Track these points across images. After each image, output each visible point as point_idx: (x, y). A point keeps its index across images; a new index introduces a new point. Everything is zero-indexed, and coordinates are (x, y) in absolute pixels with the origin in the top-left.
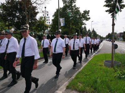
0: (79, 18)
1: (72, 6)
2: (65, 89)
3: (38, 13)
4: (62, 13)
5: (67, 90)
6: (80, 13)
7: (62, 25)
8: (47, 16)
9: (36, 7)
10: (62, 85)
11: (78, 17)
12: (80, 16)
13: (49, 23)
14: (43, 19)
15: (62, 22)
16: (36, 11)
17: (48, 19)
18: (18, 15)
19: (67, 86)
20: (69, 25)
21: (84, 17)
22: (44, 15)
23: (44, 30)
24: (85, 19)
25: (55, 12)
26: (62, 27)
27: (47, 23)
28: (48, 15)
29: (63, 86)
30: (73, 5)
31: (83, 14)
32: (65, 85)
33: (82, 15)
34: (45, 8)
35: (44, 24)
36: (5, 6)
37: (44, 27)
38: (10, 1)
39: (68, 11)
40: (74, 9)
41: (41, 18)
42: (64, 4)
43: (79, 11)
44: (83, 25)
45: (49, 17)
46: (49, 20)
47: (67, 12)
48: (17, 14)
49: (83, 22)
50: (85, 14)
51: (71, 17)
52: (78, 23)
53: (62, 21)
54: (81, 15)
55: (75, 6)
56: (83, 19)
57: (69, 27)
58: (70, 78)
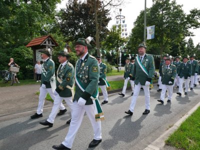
0: (181, 24)
1: (168, 4)
2: (164, 144)
3: (110, 19)
4: (149, 17)
5: (168, 147)
6: (184, 15)
7: (149, 37)
8: (122, 23)
9: (107, 11)
10: (157, 138)
11: (179, 22)
12: (182, 20)
13: (126, 35)
14: (117, 28)
15: (150, 33)
16: (108, 17)
17: (124, 28)
18: (82, 25)
19: (166, 140)
20: (162, 38)
21: (191, 22)
22: (117, 22)
23: (118, 47)
24: (193, 26)
25: (138, 17)
26: (148, 41)
27: (123, 35)
28: (124, 22)
29: (159, 139)
30: (170, 2)
31: (190, 15)
32: (163, 138)
33: (188, 18)
34: (121, 10)
35: (118, 37)
36: (65, 13)
37: (117, 42)
38: (71, 6)
39: (161, 13)
40: (172, 8)
41: (114, 28)
42: (153, 1)
43: (182, 11)
44: (189, 35)
45: (126, 26)
46: (126, 30)
47: (159, 15)
48: (80, 24)
49: (187, 31)
50: (193, 16)
51: (166, 23)
52: (178, 33)
53: (150, 30)
54: (186, 19)
55: (174, 3)
56: (190, 25)
57: (161, 42)
58: (170, 127)
